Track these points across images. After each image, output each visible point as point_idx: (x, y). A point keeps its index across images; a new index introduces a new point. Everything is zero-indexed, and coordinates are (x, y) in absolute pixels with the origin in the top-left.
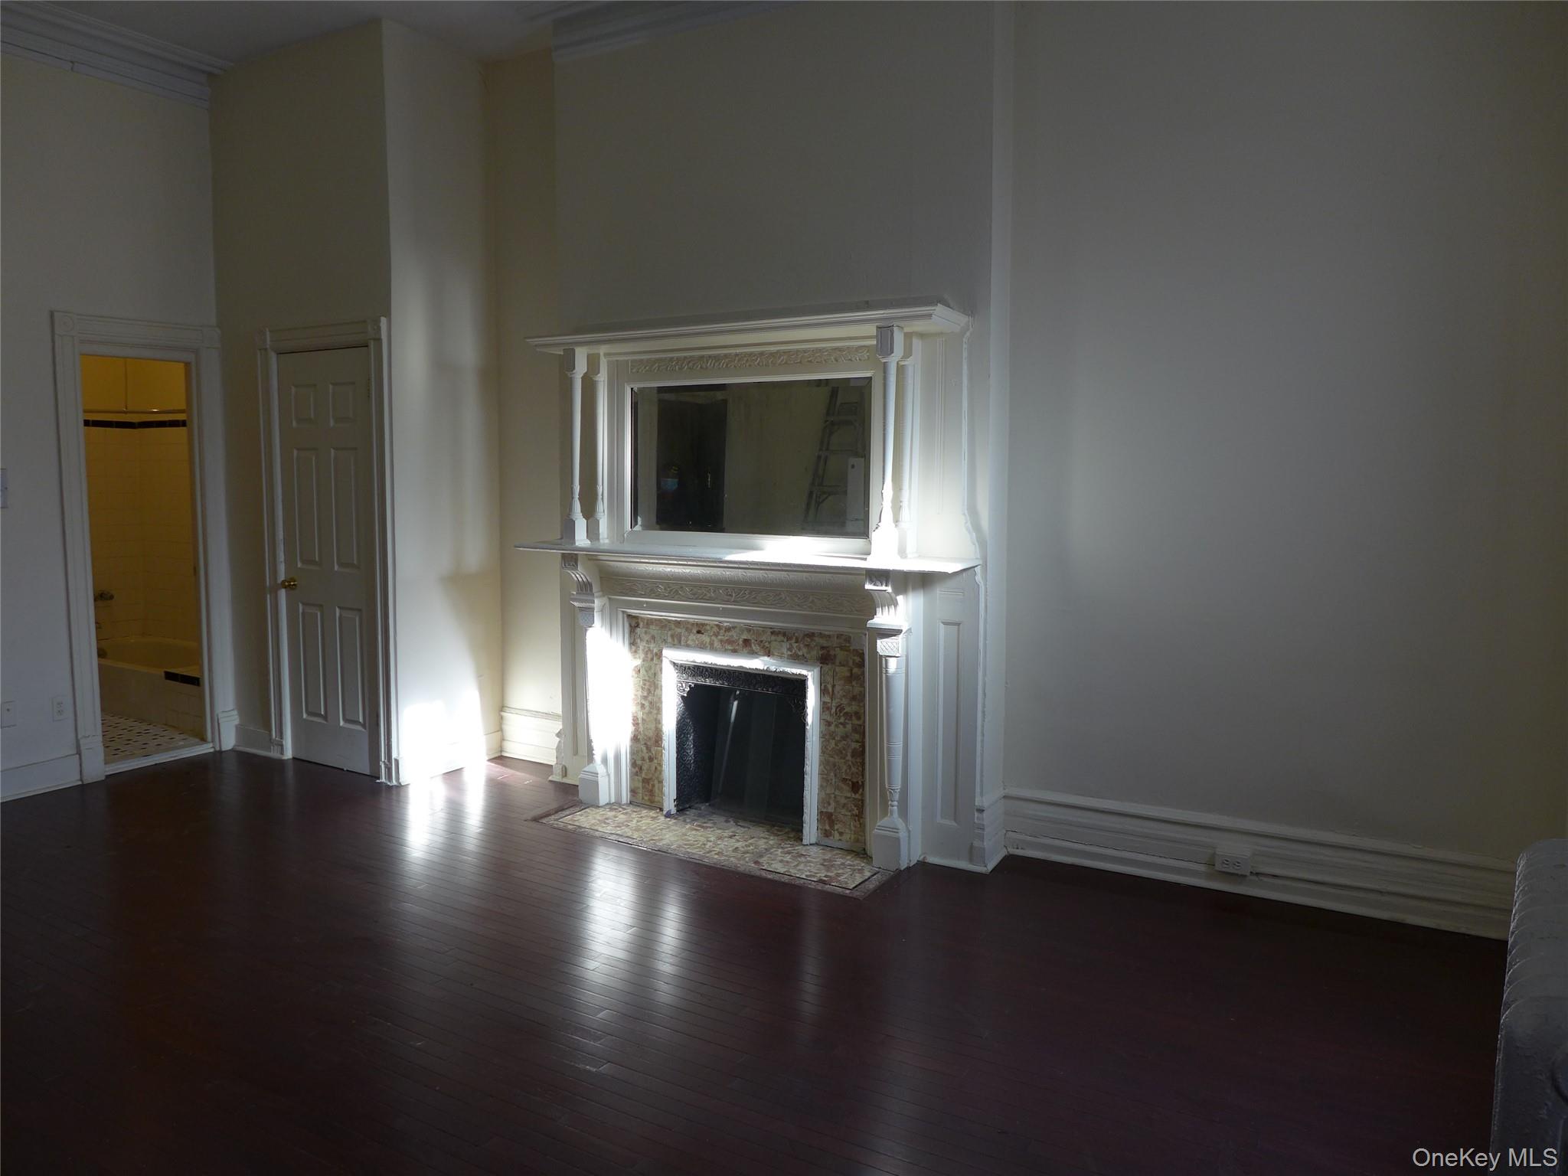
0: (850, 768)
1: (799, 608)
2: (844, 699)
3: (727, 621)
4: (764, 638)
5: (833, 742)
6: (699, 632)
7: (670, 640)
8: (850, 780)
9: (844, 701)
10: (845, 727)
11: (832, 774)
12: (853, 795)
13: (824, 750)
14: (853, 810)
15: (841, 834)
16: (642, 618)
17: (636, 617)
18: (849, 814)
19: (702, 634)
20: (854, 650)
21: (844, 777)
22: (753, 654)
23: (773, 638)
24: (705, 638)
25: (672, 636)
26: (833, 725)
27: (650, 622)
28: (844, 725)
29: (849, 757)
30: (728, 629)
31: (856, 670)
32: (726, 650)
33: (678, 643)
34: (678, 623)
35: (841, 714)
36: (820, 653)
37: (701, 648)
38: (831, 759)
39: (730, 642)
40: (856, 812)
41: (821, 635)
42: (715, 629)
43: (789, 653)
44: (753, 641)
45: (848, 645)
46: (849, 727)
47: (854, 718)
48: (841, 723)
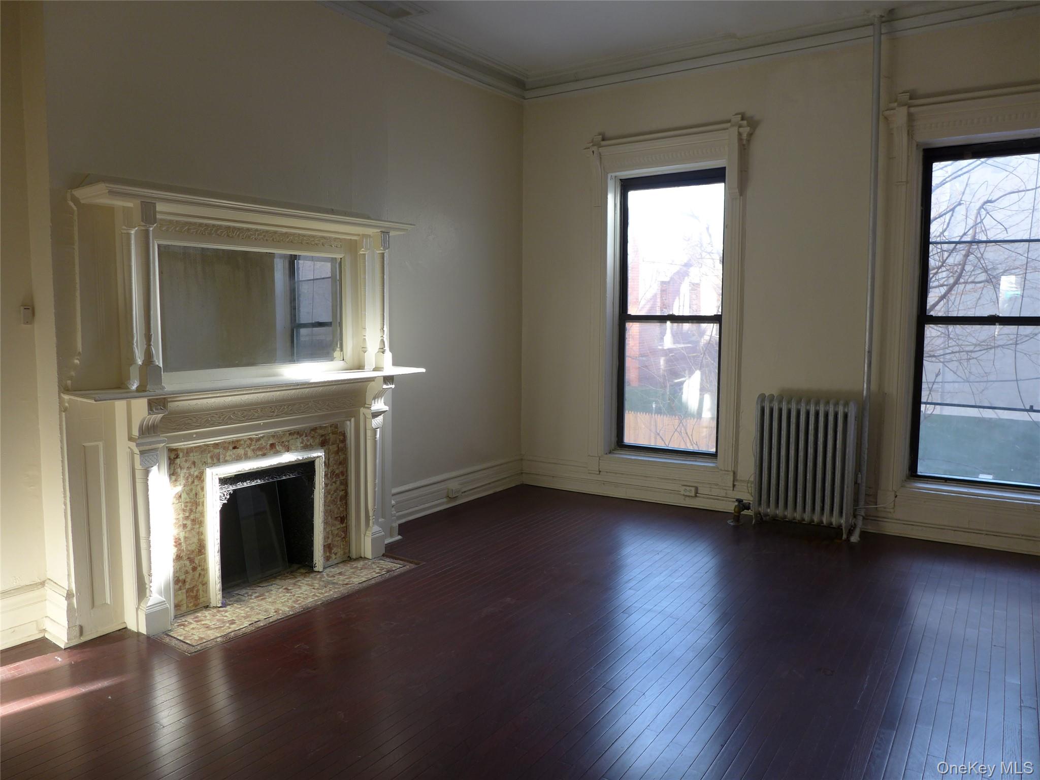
0: (339, 508)
1: (319, 411)
2: (335, 466)
3: (260, 433)
4: (284, 439)
5: (329, 496)
6: (235, 448)
7: (209, 461)
8: (339, 517)
9: (335, 467)
10: (336, 484)
11: (330, 518)
12: (342, 526)
13: (326, 504)
14: (342, 535)
15: (336, 554)
16: (181, 449)
17: (176, 450)
18: (340, 539)
19: (238, 448)
20: (340, 432)
21: (336, 516)
22: (277, 453)
23: (290, 437)
24: (240, 451)
25: (212, 457)
26: (329, 485)
27: (189, 451)
28: (335, 482)
29: (339, 502)
30: (258, 440)
31: (341, 445)
32: (257, 456)
33: (217, 461)
34: (216, 445)
35: (334, 476)
36: (321, 439)
37: (237, 460)
38: (329, 508)
39: (260, 449)
40: (343, 535)
41: (321, 428)
42: (248, 442)
43: (302, 445)
44: (277, 443)
45: (336, 430)
46: (338, 483)
47: (340, 476)
48: (334, 482)
